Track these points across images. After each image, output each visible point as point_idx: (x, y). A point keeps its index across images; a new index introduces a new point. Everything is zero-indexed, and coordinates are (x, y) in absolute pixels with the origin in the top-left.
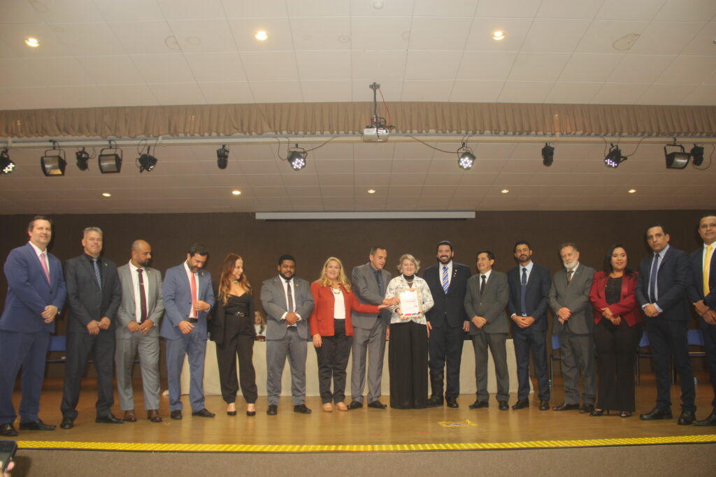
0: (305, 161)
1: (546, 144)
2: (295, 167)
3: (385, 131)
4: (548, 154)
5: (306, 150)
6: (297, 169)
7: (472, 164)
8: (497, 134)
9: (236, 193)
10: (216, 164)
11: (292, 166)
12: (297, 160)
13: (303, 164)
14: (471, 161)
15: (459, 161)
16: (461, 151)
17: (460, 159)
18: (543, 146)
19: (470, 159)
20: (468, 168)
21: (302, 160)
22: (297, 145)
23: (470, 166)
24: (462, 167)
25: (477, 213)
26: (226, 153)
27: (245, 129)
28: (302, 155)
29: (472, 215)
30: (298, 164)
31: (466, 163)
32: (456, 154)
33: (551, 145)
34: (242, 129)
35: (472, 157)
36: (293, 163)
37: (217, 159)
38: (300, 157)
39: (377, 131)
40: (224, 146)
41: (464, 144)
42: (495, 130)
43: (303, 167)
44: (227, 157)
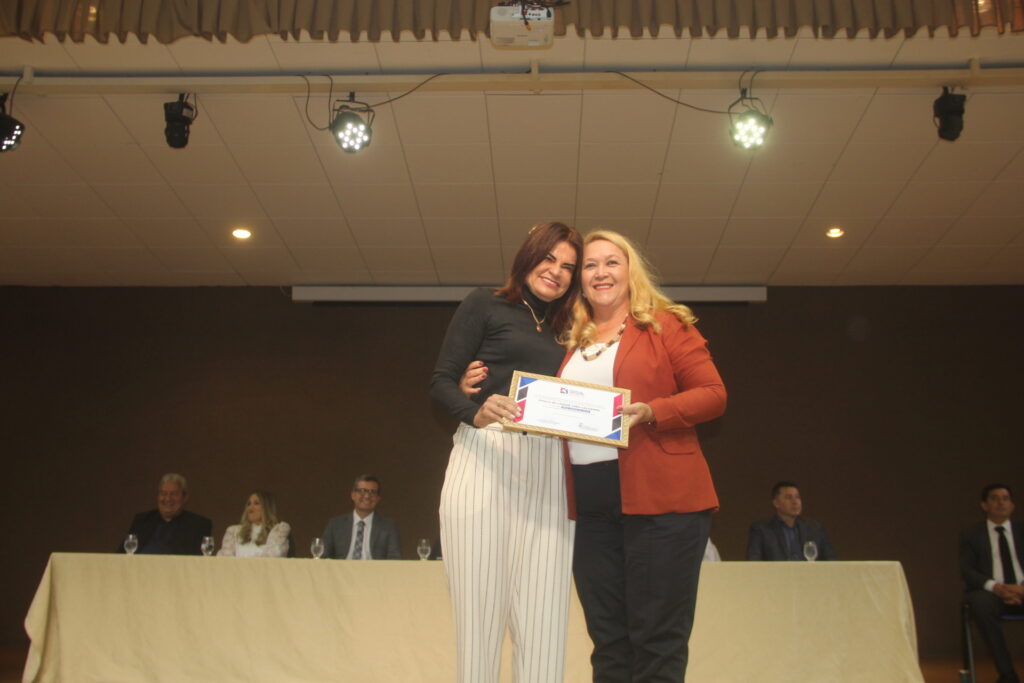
0: (369, 131)
1: (946, 89)
2: (345, 146)
3: (543, 13)
4: (949, 113)
5: (370, 104)
6: (350, 150)
7: (764, 136)
8: (830, 32)
9: (242, 234)
10: (164, 138)
11: (339, 142)
12: (350, 126)
13: (366, 138)
14: (762, 130)
15: (732, 133)
16: (739, 108)
17: (733, 126)
18: (938, 93)
19: (759, 123)
20: (754, 148)
21: (362, 127)
22: (352, 95)
23: (760, 142)
24: (738, 145)
25: (773, 291)
26: (185, 112)
27: (207, 26)
28: (364, 116)
29: (759, 295)
30: (353, 136)
31: (749, 134)
32: (727, 115)
33: (958, 91)
34: (200, 27)
35: (766, 120)
36: (341, 135)
37: (164, 125)
38: (356, 120)
39: (524, 13)
40: (182, 96)
41: (744, 92)
42: (825, 28)
43: (365, 145)
44: (188, 121)
